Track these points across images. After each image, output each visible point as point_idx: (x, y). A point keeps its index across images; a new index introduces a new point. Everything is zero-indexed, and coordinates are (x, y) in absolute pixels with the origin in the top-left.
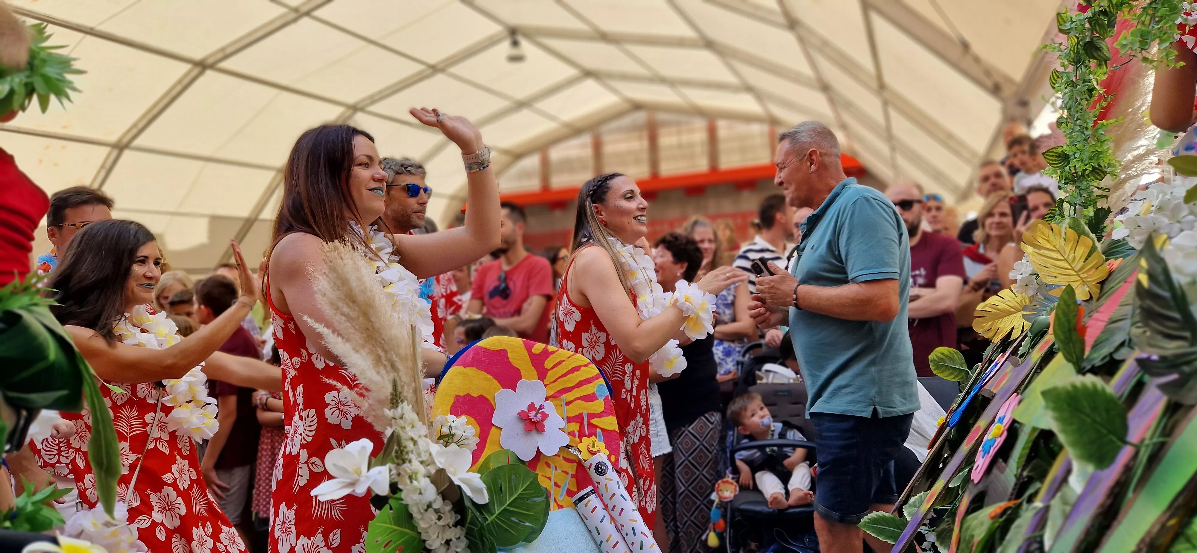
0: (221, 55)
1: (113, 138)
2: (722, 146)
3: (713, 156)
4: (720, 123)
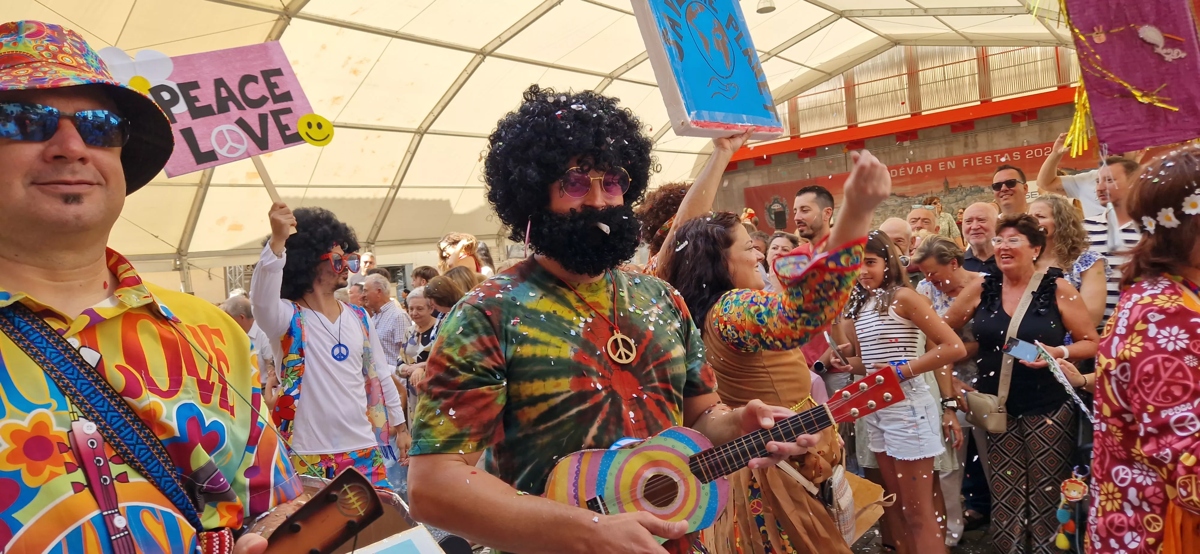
0: (498, 42)
1: (415, 126)
2: (995, 75)
3: (985, 88)
4: (992, 50)
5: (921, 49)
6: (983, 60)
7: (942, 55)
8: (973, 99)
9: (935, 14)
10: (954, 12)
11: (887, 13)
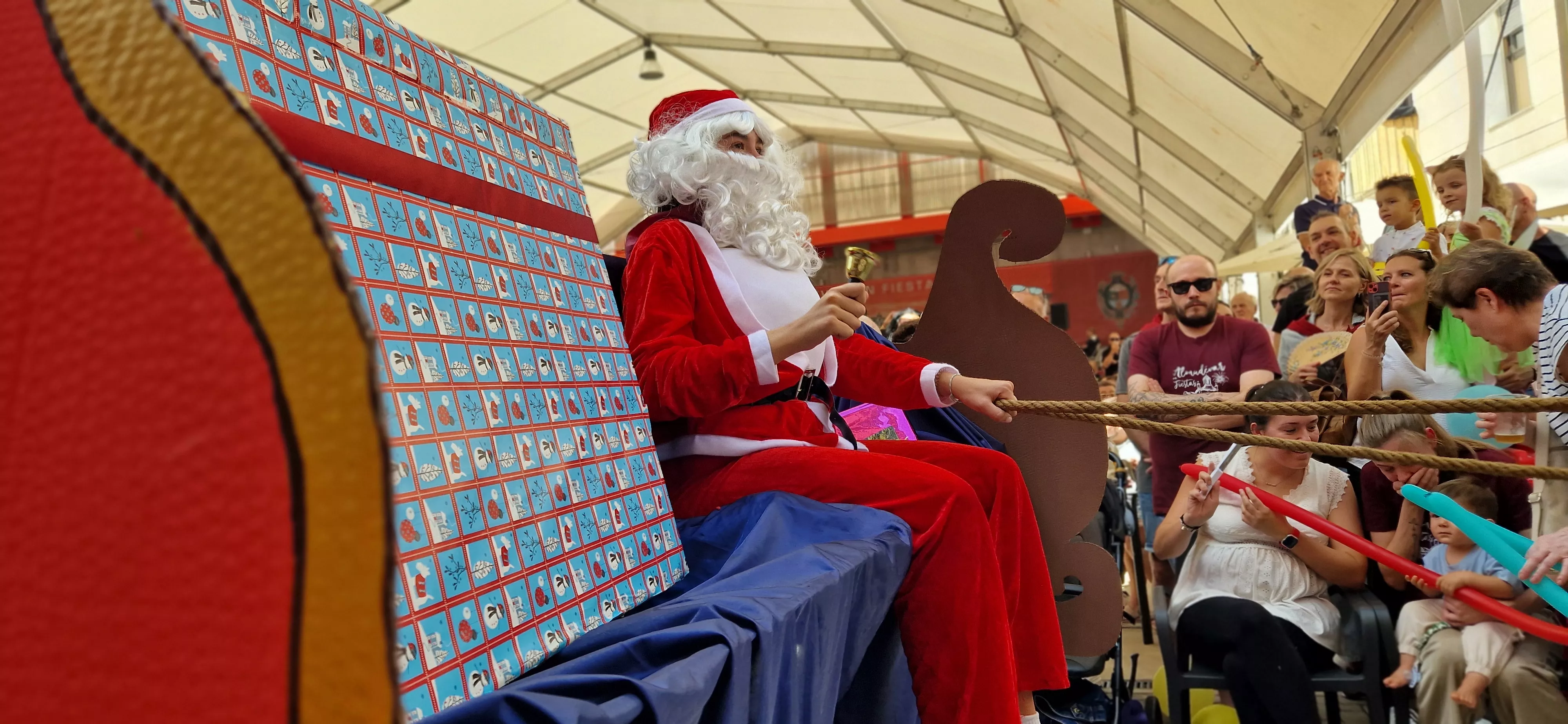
2: (917, 187)
3: (906, 201)
4: (915, 157)
5: (837, 149)
6: (904, 168)
7: (860, 158)
8: (892, 213)
9: (852, 106)
10: (873, 106)
11: (799, 99)
